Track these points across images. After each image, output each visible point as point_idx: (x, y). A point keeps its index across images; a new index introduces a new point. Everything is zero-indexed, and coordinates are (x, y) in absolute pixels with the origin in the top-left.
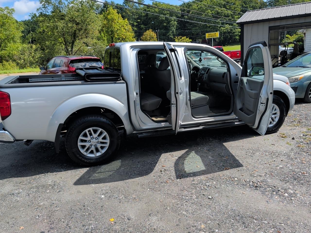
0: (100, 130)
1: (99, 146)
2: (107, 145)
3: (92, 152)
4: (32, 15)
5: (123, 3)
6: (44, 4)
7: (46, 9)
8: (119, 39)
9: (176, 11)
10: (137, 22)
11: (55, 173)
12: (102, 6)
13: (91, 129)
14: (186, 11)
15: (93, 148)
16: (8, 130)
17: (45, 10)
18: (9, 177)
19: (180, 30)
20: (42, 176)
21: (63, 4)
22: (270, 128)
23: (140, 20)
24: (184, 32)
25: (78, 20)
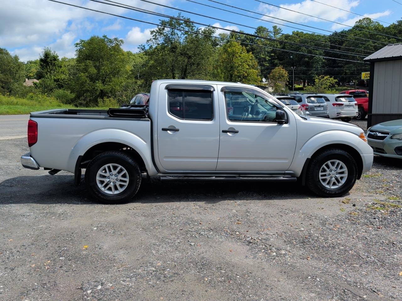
0: (120, 167)
1: (118, 183)
2: (126, 184)
3: (110, 189)
4: (141, 47)
5: (255, 32)
6: (155, 35)
7: (157, 40)
8: (239, 77)
9: (324, 43)
10: (270, 56)
11: (71, 205)
12: (228, 37)
13: (110, 165)
14: (337, 42)
15: (111, 185)
16: (34, 157)
17: (155, 41)
18: (30, 202)
19: (327, 68)
20: (58, 205)
21: (176, 35)
22: (332, 190)
23: (274, 53)
24: (332, 69)
25: (190, 53)
